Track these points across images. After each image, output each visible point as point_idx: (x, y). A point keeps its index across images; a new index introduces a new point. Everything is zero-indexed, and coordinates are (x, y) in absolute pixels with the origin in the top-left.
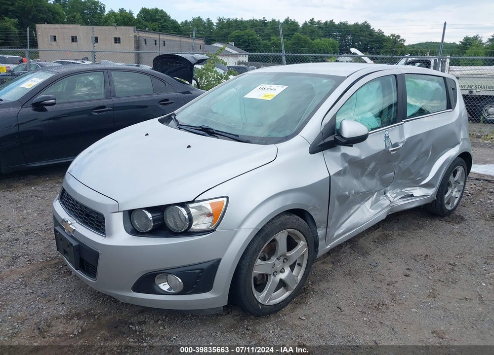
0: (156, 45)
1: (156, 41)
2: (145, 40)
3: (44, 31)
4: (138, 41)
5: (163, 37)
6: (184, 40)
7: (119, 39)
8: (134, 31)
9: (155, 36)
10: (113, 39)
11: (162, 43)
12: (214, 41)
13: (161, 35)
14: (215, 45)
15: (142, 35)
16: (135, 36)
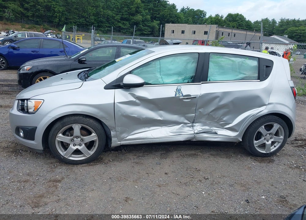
0: (229, 36)
1: (229, 33)
2: (223, 33)
3: (169, 27)
4: (218, 33)
5: (235, 31)
6: (249, 33)
7: (207, 32)
8: (217, 27)
9: (229, 31)
10: (204, 32)
11: (233, 35)
12: (273, 34)
13: (233, 30)
14: (272, 37)
15: (222, 30)
16: (217, 31)
